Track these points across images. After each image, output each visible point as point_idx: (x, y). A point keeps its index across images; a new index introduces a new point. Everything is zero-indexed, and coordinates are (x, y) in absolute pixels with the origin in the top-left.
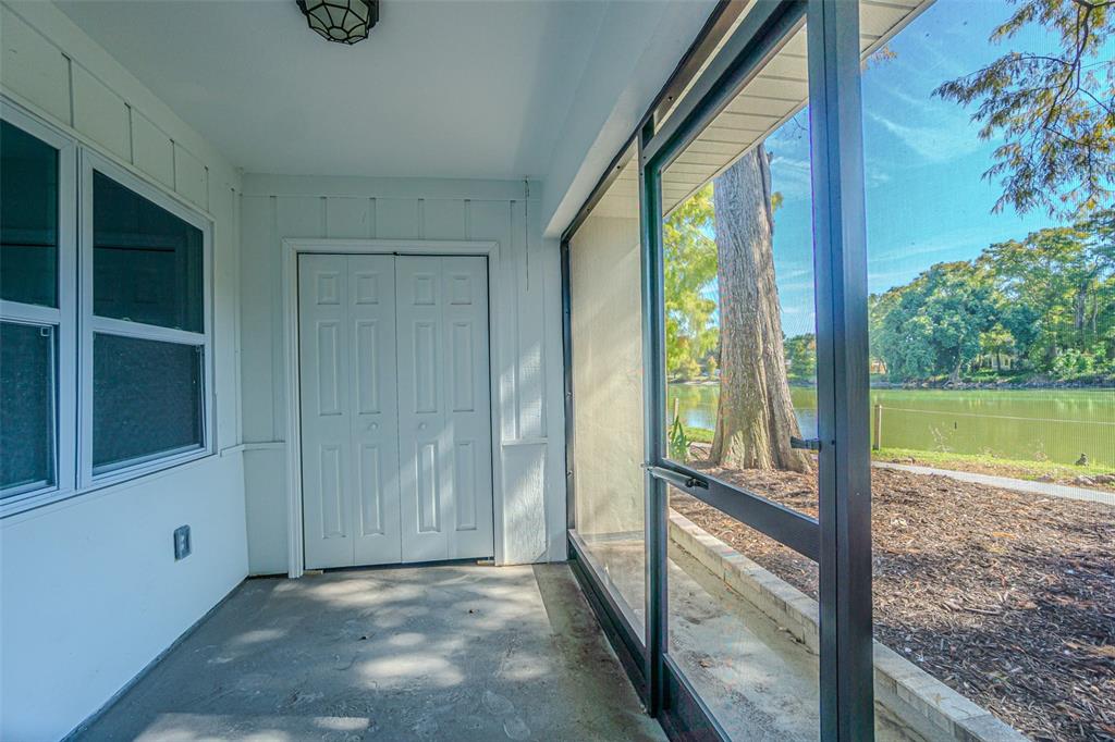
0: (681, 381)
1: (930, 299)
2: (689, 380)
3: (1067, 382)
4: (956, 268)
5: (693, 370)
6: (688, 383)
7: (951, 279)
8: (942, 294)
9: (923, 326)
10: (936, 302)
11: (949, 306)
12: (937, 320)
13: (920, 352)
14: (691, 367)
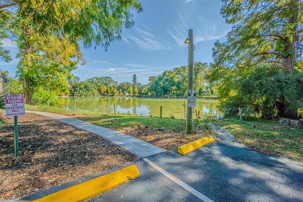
0: (112, 95)
1: (163, 78)
2: (114, 95)
3: (185, 97)
4: (169, 72)
5: (115, 93)
6: (114, 96)
7: (167, 74)
8: (165, 77)
9: (161, 84)
10: (164, 79)
11: (167, 80)
12: (164, 83)
13: (160, 90)
14: (115, 92)
